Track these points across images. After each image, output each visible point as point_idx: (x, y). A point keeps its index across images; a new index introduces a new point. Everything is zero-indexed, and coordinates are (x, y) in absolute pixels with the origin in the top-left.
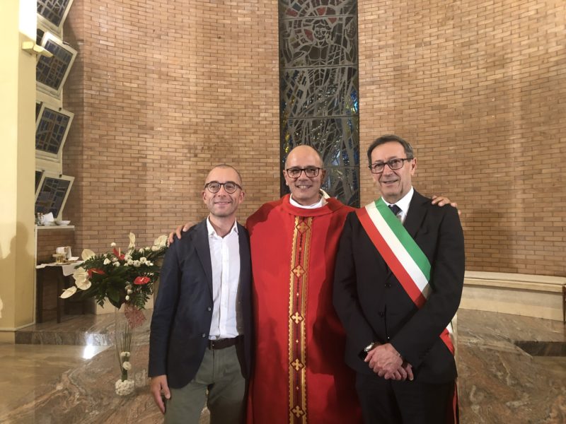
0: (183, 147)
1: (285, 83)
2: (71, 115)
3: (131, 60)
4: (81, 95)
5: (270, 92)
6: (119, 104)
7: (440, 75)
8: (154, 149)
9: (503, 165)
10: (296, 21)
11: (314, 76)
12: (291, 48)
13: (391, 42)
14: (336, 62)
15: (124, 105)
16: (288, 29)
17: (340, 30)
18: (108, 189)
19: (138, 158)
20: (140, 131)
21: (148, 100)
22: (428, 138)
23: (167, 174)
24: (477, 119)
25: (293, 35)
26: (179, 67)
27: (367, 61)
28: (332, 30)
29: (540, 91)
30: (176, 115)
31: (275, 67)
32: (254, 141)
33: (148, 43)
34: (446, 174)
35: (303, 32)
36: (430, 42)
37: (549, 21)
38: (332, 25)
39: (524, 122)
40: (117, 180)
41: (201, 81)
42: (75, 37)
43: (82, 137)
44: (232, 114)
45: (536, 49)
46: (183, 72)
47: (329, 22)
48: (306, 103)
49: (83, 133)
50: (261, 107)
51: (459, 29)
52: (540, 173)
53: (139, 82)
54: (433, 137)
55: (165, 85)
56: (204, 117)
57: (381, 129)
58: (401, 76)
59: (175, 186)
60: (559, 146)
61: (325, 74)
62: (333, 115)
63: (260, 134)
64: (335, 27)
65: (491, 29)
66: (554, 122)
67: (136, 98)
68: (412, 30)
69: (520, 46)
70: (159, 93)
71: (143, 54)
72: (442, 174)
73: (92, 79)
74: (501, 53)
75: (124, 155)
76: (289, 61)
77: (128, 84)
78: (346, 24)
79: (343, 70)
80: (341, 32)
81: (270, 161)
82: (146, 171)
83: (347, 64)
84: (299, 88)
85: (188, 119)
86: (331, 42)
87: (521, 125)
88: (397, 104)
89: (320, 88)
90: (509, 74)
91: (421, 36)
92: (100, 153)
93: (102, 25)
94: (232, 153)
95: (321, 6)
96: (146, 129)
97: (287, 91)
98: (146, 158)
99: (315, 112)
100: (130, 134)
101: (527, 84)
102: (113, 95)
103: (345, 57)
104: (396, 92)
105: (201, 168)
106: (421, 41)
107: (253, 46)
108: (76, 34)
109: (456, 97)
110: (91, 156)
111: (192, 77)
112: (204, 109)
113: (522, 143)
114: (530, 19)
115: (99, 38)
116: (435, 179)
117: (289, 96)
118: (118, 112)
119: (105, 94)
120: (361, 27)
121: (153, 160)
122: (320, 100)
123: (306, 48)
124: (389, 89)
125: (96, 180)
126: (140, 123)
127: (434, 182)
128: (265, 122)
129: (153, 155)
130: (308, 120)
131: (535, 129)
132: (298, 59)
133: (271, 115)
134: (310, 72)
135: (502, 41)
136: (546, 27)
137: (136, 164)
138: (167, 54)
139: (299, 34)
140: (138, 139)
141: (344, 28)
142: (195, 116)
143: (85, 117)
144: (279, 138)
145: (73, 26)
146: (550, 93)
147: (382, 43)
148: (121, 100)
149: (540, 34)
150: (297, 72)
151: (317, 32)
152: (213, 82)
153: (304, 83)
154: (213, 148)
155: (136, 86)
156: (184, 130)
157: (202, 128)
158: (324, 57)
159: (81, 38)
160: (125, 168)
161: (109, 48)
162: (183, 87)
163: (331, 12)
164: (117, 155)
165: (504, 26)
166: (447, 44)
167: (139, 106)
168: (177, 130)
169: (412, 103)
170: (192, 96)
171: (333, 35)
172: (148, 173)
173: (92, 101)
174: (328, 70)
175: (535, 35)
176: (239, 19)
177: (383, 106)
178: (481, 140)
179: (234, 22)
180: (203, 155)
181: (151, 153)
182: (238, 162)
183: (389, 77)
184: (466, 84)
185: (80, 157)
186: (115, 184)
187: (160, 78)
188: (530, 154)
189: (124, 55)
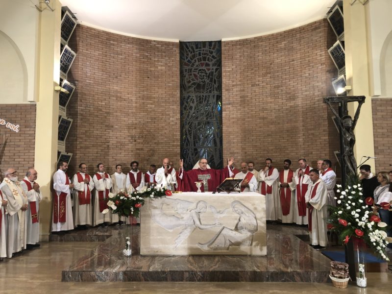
0: (129, 136)
1: (183, 102)
2: (71, 120)
3: (102, 90)
4: (76, 110)
5: (175, 107)
6: (95, 114)
7: (264, 101)
8: (114, 137)
9: (295, 149)
10: (189, 69)
11: (198, 99)
12: (186, 84)
13: (239, 83)
14: (210, 92)
15: (98, 114)
16: (185, 73)
17: (212, 75)
18: (89, 159)
19: (105, 143)
20: (107, 128)
21: (111, 111)
22: (257, 133)
23: (120, 151)
24: (282, 125)
25: (187, 76)
26: (127, 93)
27: (226, 92)
28: (208, 75)
29: (311, 113)
30: (125, 119)
31: (178, 93)
32: (167, 133)
33: (111, 80)
34: (267, 152)
35: (193, 75)
36: (259, 84)
37: (315, 80)
38: (208, 72)
39: (304, 128)
40: (94, 155)
41: (138, 101)
42: (73, 78)
43: (77, 132)
44: (155, 118)
45: (308, 93)
46: (129, 96)
47: (206, 70)
48: (194, 113)
49: (77, 130)
50: (171, 115)
51: (273, 79)
52: (312, 153)
53: (106, 102)
54: (260, 133)
55: (119, 103)
56: (140, 120)
57: (233, 128)
58: (244, 101)
59: (125, 158)
60: (320, 140)
61: (204, 98)
62: (208, 120)
63: (170, 129)
64: (209, 73)
65: (288, 81)
66: (317, 129)
67: (104, 110)
68: (250, 78)
69: (302, 90)
70: (116, 107)
71: (108, 87)
72: (265, 152)
73: (83, 101)
74: (293, 93)
75: (97, 141)
76: (185, 90)
77: (100, 103)
78: (216, 72)
79: (214, 96)
80: (213, 76)
81: (175, 143)
82: (109, 149)
83: (216, 93)
84: (191, 105)
85: (131, 121)
86: (207, 81)
87: (303, 129)
88: (242, 115)
89: (202, 105)
90: (297, 104)
91: (254, 81)
92: (86, 141)
93: (88, 72)
94: (154, 140)
95: (202, 62)
96: (110, 127)
97: (184, 106)
98: (109, 142)
99: (199, 118)
100: (101, 130)
101: (305, 109)
102: (92, 109)
103: (215, 89)
104: (242, 109)
105: (138, 147)
106: (254, 84)
107: (166, 82)
108: (74, 77)
109: (272, 113)
110: (81, 142)
111: (134, 99)
112: (140, 116)
113: (303, 138)
114: (306, 77)
115: (86, 79)
116: (261, 155)
117: (185, 109)
118: (95, 118)
119: (89, 109)
120: (223, 74)
121: (113, 143)
122: (202, 111)
123: (194, 84)
124: (238, 108)
125: (83, 155)
126: (106, 124)
127: (261, 157)
128: (172, 123)
129: (113, 141)
130: (195, 122)
131: (309, 132)
132: (190, 90)
133: (175, 119)
134: (196, 96)
135: (294, 87)
136: (313, 83)
137: (104, 146)
138: (121, 86)
139: (191, 76)
140: (105, 133)
141: (214, 74)
142: (135, 120)
143: (78, 121)
144: (180, 131)
145: (73, 73)
146: (315, 115)
147: (234, 83)
148: (96, 112)
149: (311, 85)
150: (190, 96)
151: (200, 75)
152: (144, 101)
153: (193, 102)
154: (144, 137)
155: (104, 104)
156: (129, 128)
157: (138, 126)
158: (204, 89)
159: (77, 79)
160: (98, 148)
161: (91, 84)
162: (129, 104)
163: (207, 65)
164: (94, 141)
165: (294, 80)
166: (267, 86)
167: (106, 115)
168: (125, 127)
169: (249, 115)
170: (134, 109)
171: (209, 77)
172: (110, 151)
173: (82, 112)
174: (206, 96)
175: (309, 86)
176: (159, 68)
177: (234, 116)
178: (284, 136)
179: (157, 69)
180: (139, 141)
181: (112, 139)
182: (158, 144)
183: (238, 101)
184: (277, 107)
185: (75, 143)
186: (93, 157)
187: (117, 99)
188: (307, 144)
189: (99, 87)
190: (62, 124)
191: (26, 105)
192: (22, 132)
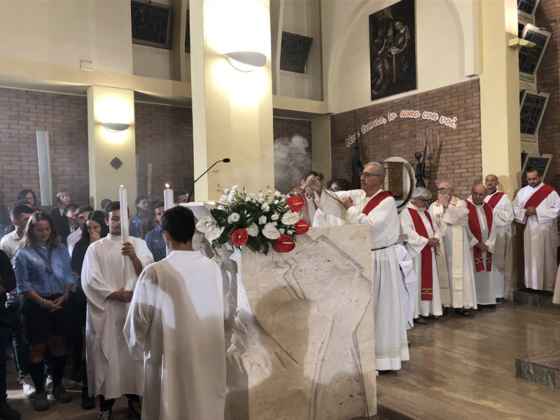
2: (547, 95)
4: (556, 74)
42: (546, 19)
108: (548, 16)
145: (545, 9)
159: (554, 18)
190: (528, 104)
191: (464, 84)
192: (461, 128)
